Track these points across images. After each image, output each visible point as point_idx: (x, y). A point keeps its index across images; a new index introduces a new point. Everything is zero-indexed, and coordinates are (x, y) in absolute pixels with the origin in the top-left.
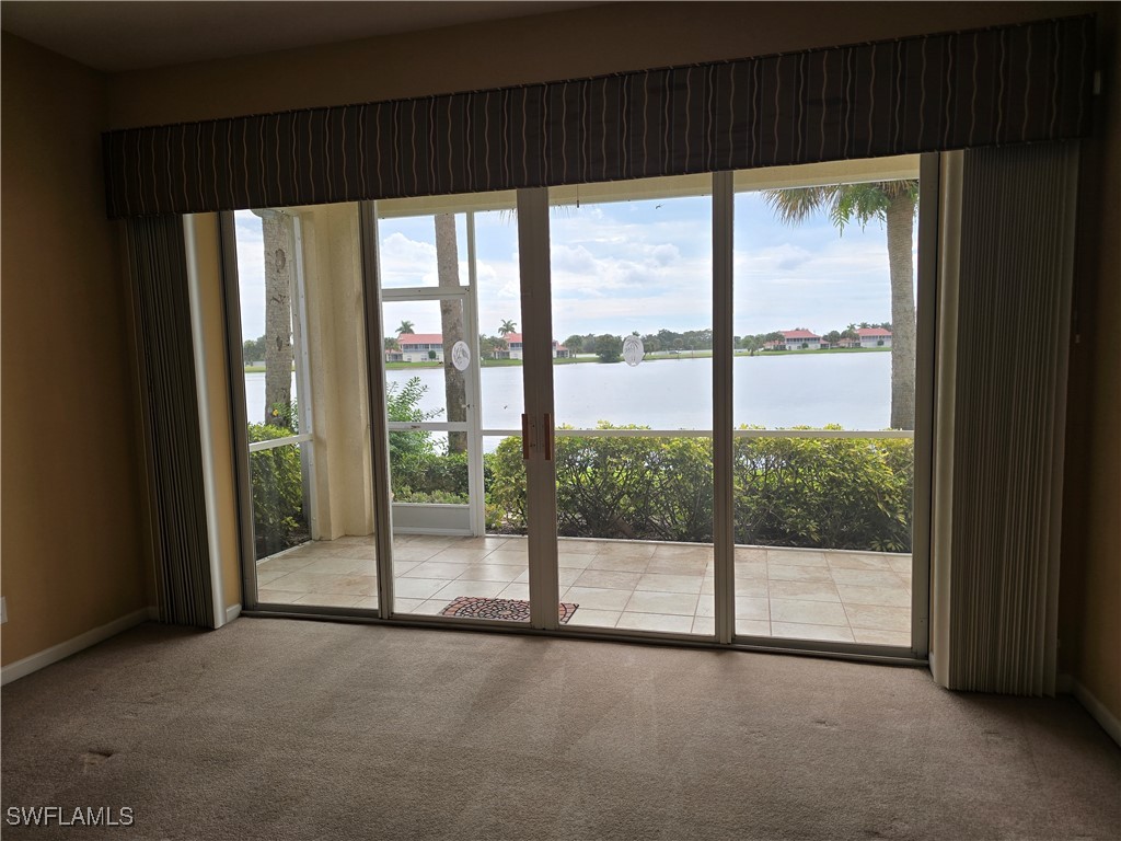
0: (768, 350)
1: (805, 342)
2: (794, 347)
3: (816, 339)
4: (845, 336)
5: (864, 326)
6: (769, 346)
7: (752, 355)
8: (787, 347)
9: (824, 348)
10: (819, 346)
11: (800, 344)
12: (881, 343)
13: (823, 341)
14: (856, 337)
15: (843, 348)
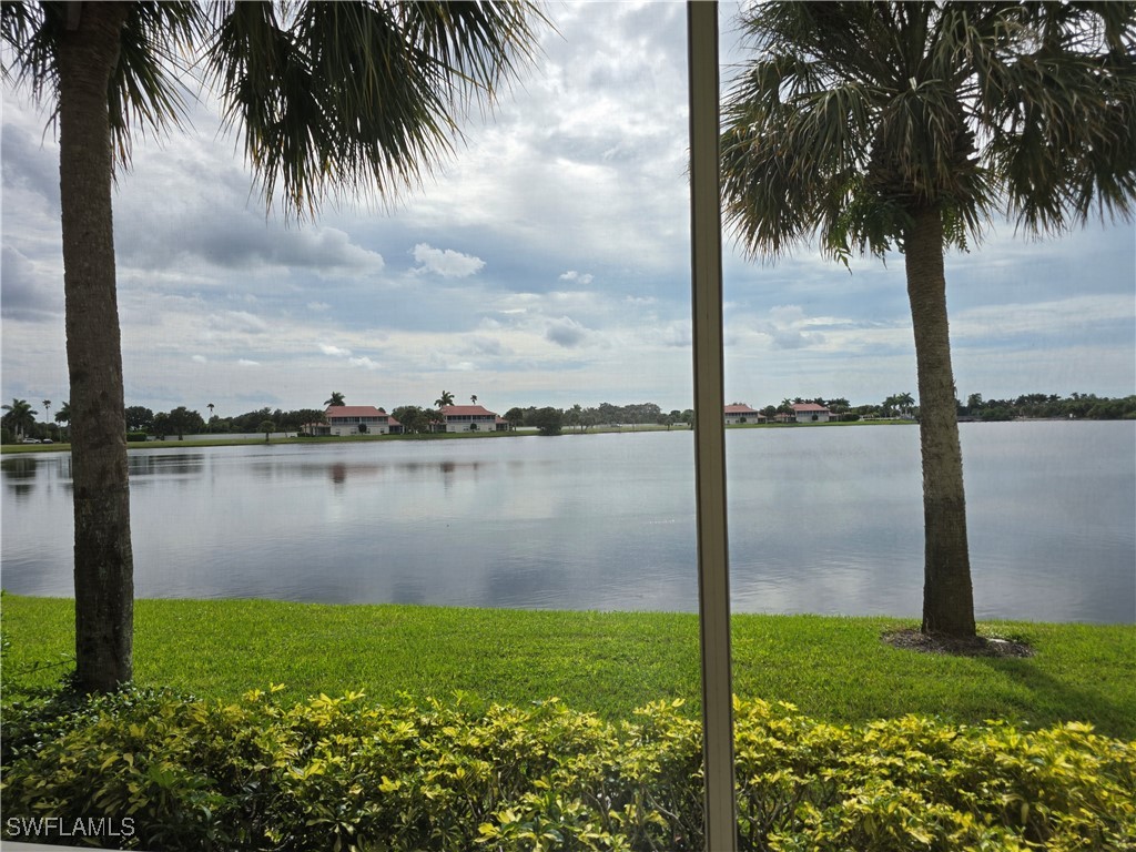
1: (742, 417)
2: (733, 421)
3: (755, 413)
4: (781, 410)
5: (798, 401)
8: (726, 422)
9: (761, 422)
10: (757, 421)
11: (738, 418)
12: (815, 418)
13: (760, 416)
14: (791, 412)
15: (780, 422)
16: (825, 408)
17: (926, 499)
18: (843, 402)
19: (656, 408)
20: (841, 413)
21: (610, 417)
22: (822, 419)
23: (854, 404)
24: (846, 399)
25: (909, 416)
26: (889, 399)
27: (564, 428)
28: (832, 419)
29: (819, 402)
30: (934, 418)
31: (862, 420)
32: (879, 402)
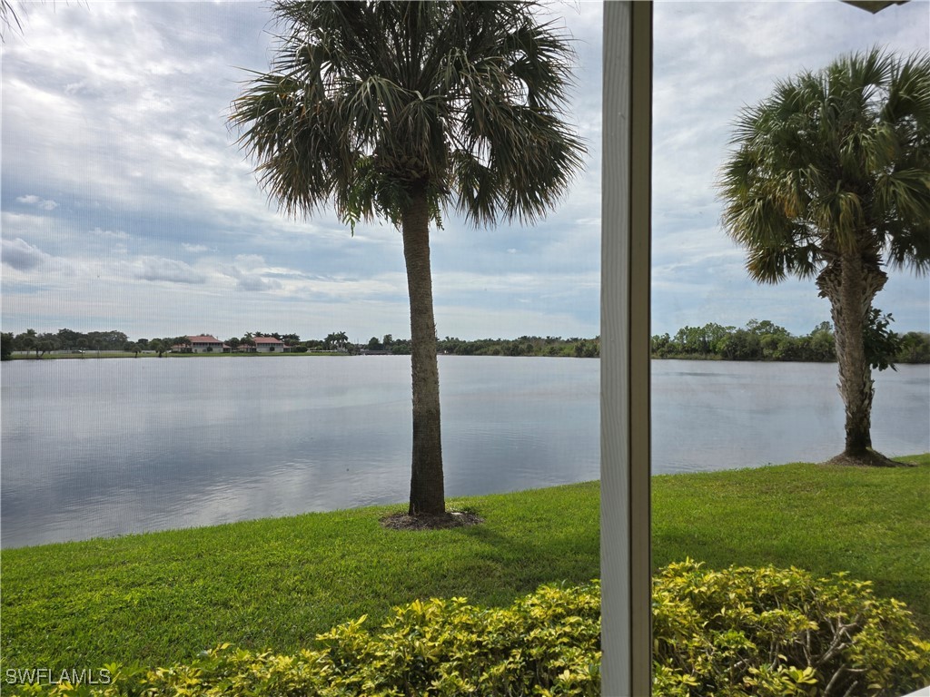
0: (176, 352)
1: (208, 347)
2: (200, 350)
3: (220, 344)
4: (243, 342)
5: (258, 335)
6: (176, 348)
7: (160, 356)
8: (193, 351)
9: (226, 352)
10: (222, 351)
11: (205, 348)
12: (272, 349)
13: (225, 346)
14: (252, 343)
15: (242, 352)
16: (281, 342)
17: (415, 412)
18: (295, 337)
19: (123, 336)
20: (292, 346)
21: (71, 343)
22: (278, 350)
23: (303, 339)
24: (297, 335)
25: (344, 349)
26: (330, 336)
27: (15, 353)
28: (286, 350)
29: (276, 336)
30: (422, 352)
31: (309, 351)
32: (322, 338)
